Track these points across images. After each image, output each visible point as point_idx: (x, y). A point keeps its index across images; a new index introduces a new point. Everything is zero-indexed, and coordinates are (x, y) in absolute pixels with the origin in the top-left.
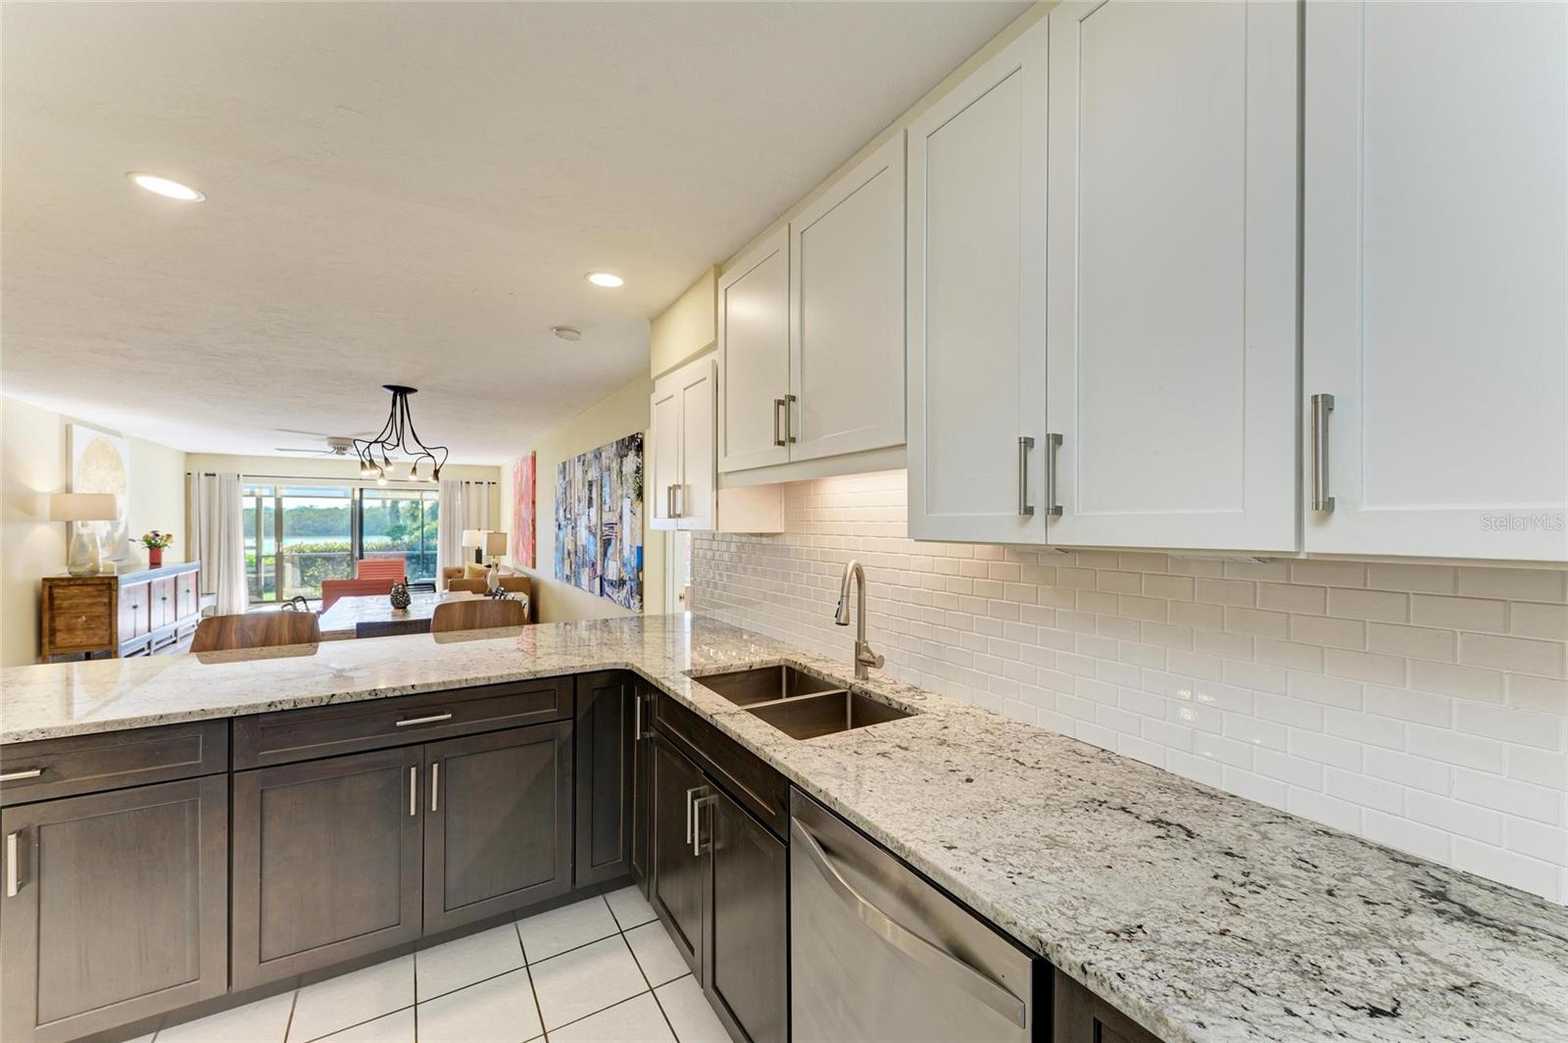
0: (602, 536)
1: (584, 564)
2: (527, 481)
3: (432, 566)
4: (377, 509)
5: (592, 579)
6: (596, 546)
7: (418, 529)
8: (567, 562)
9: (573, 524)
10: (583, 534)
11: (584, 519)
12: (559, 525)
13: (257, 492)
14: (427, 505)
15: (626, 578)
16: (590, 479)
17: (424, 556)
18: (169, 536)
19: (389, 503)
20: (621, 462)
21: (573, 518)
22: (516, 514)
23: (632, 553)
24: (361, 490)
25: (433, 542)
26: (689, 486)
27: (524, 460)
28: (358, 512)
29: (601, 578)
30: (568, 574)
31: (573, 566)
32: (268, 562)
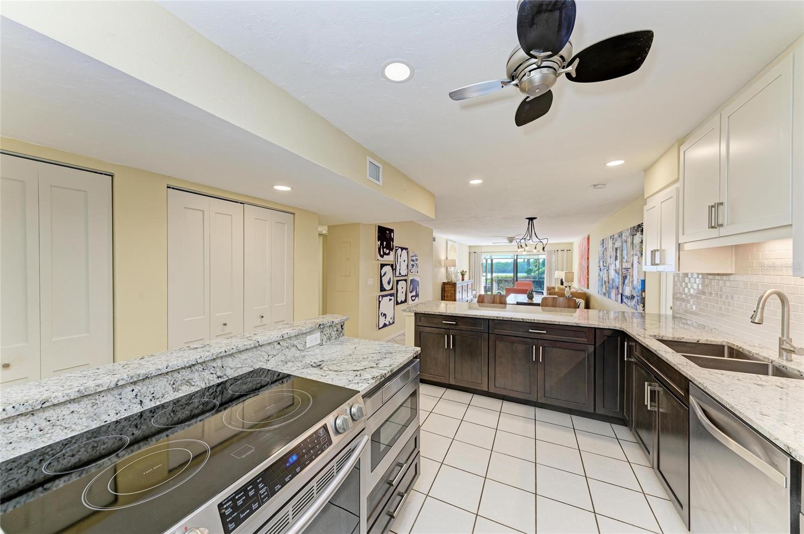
0: (622, 274)
1: (613, 287)
2: (585, 248)
3: (542, 286)
4: (521, 262)
5: (617, 295)
6: (619, 279)
7: (537, 270)
8: (604, 286)
9: (607, 268)
10: (612, 274)
11: (613, 265)
12: (600, 269)
13: (486, 257)
14: (541, 261)
15: (635, 295)
16: (616, 247)
17: (540, 282)
18: (466, 272)
19: (526, 260)
20: (633, 238)
21: (607, 266)
22: (579, 264)
23: (638, 283)
24: (517, 255)
25: (543, 276)
26: (663, 250)
27: (584, 239)
28: (516, 264)
29: (622, 295)
30: (605, 292)
31: (607, 288)
32: (489, 281)
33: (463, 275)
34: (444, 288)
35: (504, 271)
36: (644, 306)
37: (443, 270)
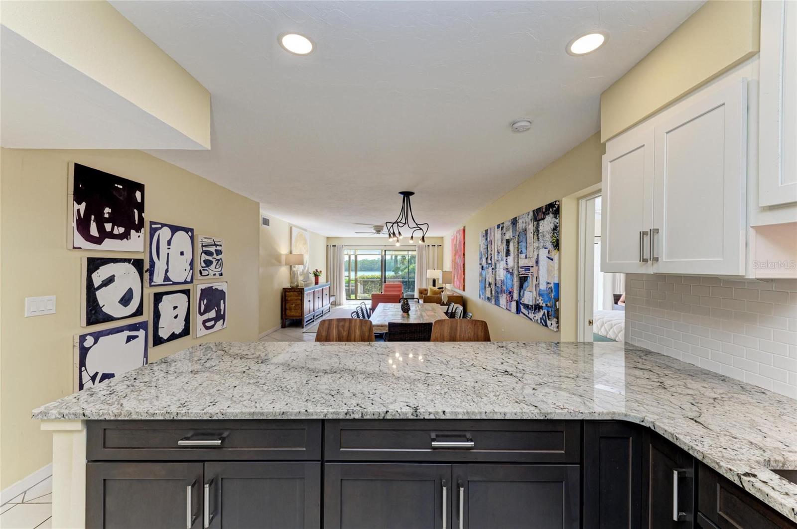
0: (518, 275)
1: (503, 292)
2: (460, 243)
3: (413, 286)
4: (390, 260)
5: (509, 301)
6: (513, 281)
7: (406, 268)
8: (488, 290)
9: (493, 267)
10: (502, 273)
11: (503, 263)
12: (482, 267)
13: (349, 253)
14: (411, 257)
15: (542, 304)
16: (508, 238)
17: (409, 282)
18: (321, 271)
19: (393, 257)
20: (538, 224)
21: (493, 263)
22: (453, 261)
23: (548, 287)
24: (385, 251)
25: (413, 275)
27: (458, 232)
28: (384, 263)
29: (518, 303)
30: (490, 296)
31: (493, 292)
32: (352, 282)
33: (316, 276)
34: (285, 296)
35: (371, 270)
36: (558, 322)
37: (284, 271)
